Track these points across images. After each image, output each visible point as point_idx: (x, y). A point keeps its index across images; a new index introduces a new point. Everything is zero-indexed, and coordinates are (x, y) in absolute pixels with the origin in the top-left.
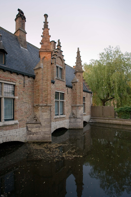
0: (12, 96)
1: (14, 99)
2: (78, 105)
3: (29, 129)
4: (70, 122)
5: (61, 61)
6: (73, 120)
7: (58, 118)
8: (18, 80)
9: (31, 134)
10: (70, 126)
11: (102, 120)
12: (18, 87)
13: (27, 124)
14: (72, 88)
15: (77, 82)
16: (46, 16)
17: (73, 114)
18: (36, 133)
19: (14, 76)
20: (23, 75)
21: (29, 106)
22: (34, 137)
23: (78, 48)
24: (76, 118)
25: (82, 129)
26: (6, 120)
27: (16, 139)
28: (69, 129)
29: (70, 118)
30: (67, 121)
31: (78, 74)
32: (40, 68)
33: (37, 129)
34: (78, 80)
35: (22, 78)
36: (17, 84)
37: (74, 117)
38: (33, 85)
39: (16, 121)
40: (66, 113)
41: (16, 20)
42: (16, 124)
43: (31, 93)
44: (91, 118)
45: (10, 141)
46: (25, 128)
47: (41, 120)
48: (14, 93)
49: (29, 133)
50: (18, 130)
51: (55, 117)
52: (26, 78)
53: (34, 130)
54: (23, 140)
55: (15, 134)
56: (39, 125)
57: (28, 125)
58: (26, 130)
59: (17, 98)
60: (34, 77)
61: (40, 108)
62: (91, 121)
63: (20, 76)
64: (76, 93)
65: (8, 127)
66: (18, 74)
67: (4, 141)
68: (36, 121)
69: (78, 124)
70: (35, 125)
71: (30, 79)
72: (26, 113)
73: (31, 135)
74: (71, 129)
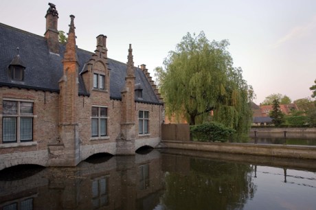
0: (30, 115)
1: (33, 118)
2: (128, 123)
3: (51, 152)
4: (117, 146)
5: (102, 66)
6: (121, 143)
7: (95, 140)
8: (37, 97)
9: (53, 157)
10: (117, 151)
11: (175, 144)
12: (36, 105)
13: (49, 145)
14: (121, 100)
15: (126, 92)
16: (72, 17)
17: (122, 135)
18: (59, 156)
19: (32, 93)
20: (44, 90)
21: (52, 125)
22: (57, 161)
23: (130, 45)
24: (126, 140)
25: (134, 155)
26: (22, 141)
27: (34, 162)
28: (116, 155)
29: (117, 140)
30: (113, 144)
31: (128, 80)
32: (63, 81)
33: (60, 151)
34: (128, 89)
35: (43, 94)
36: (36, 101)
37: (122, 139)
38: (57, 100)
39: (35, 143)
40: (110, 133)
41: (46, 17)
42: (35, 145)
43: (54, 111)
44: (161, 142)
45: (26, 163)
46: (47, 150)
47: (64, 141)
48: (32, 111)
49: (51, 156)
50: (36, 152)
51: (91, 138)
52: (47, 93)
53: (56, 153)
54: (43, 163)
55: (33, 156)
56: (62, 147)
57: (50, 147)
58: (47, 153)
59: (36, 116)
60: (58, 92)
61: (63, 127)
62: (160, 146)
63: (39, 92)
64: (125, 107)
65: (24, 149)
66: (36, 89)
67: (20, 163)
68: (59, 143)
69: (129, 148)
70: (58, 147)
71: (53, 94)
72: (48, 133)
73: (54, 159)
74: (119, 155)
